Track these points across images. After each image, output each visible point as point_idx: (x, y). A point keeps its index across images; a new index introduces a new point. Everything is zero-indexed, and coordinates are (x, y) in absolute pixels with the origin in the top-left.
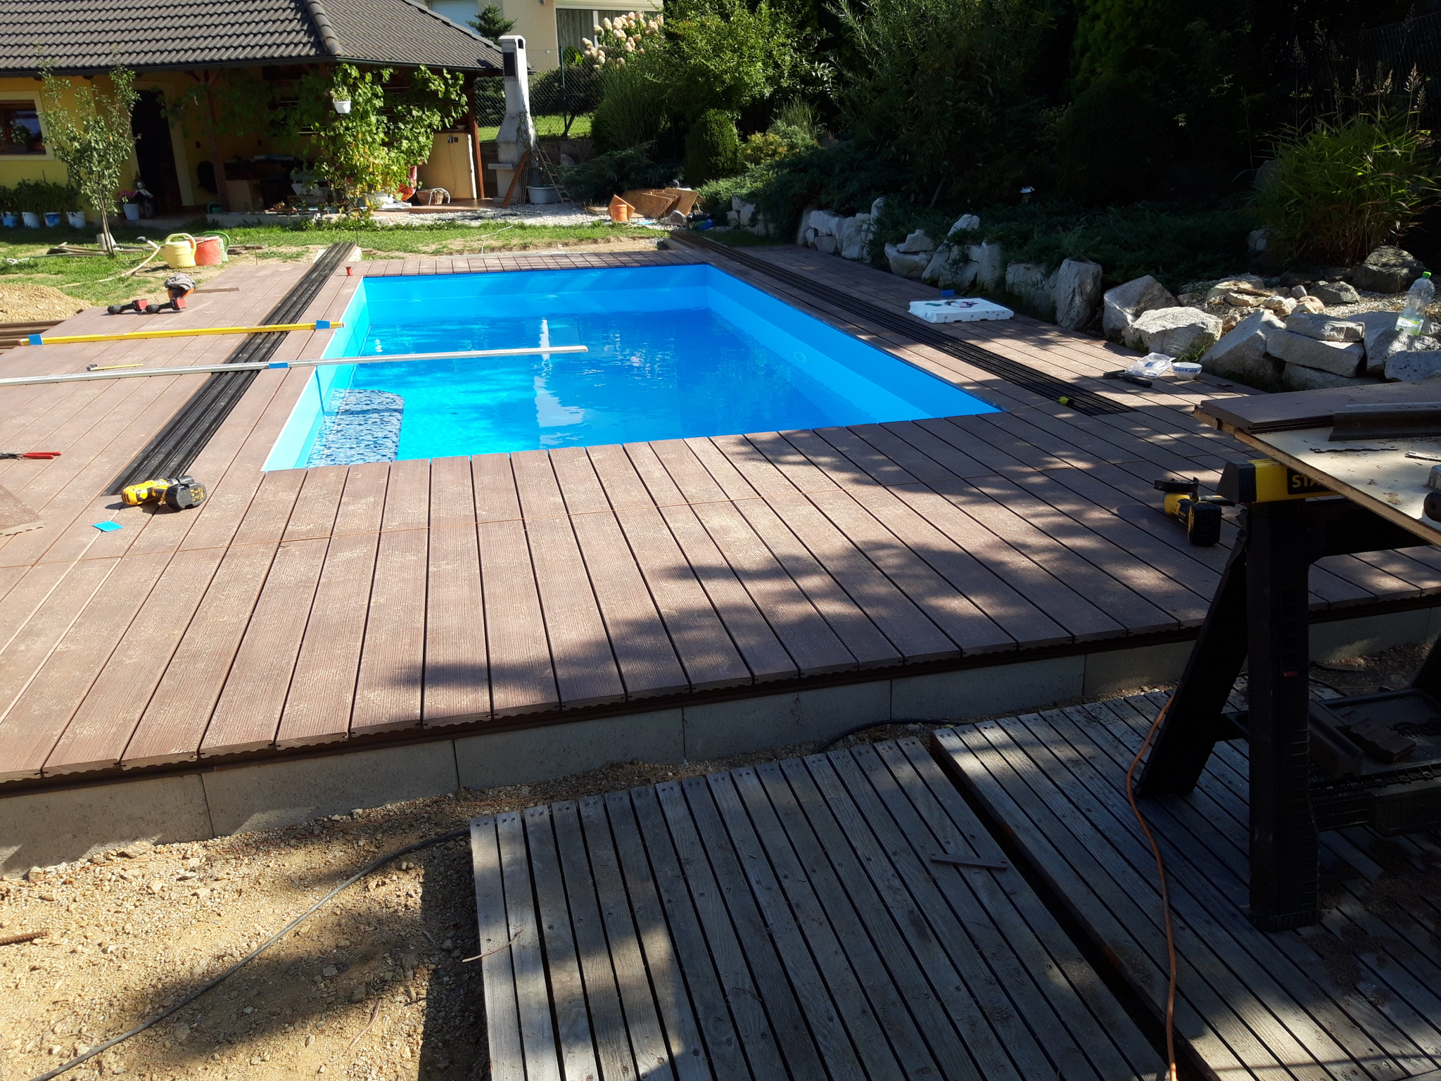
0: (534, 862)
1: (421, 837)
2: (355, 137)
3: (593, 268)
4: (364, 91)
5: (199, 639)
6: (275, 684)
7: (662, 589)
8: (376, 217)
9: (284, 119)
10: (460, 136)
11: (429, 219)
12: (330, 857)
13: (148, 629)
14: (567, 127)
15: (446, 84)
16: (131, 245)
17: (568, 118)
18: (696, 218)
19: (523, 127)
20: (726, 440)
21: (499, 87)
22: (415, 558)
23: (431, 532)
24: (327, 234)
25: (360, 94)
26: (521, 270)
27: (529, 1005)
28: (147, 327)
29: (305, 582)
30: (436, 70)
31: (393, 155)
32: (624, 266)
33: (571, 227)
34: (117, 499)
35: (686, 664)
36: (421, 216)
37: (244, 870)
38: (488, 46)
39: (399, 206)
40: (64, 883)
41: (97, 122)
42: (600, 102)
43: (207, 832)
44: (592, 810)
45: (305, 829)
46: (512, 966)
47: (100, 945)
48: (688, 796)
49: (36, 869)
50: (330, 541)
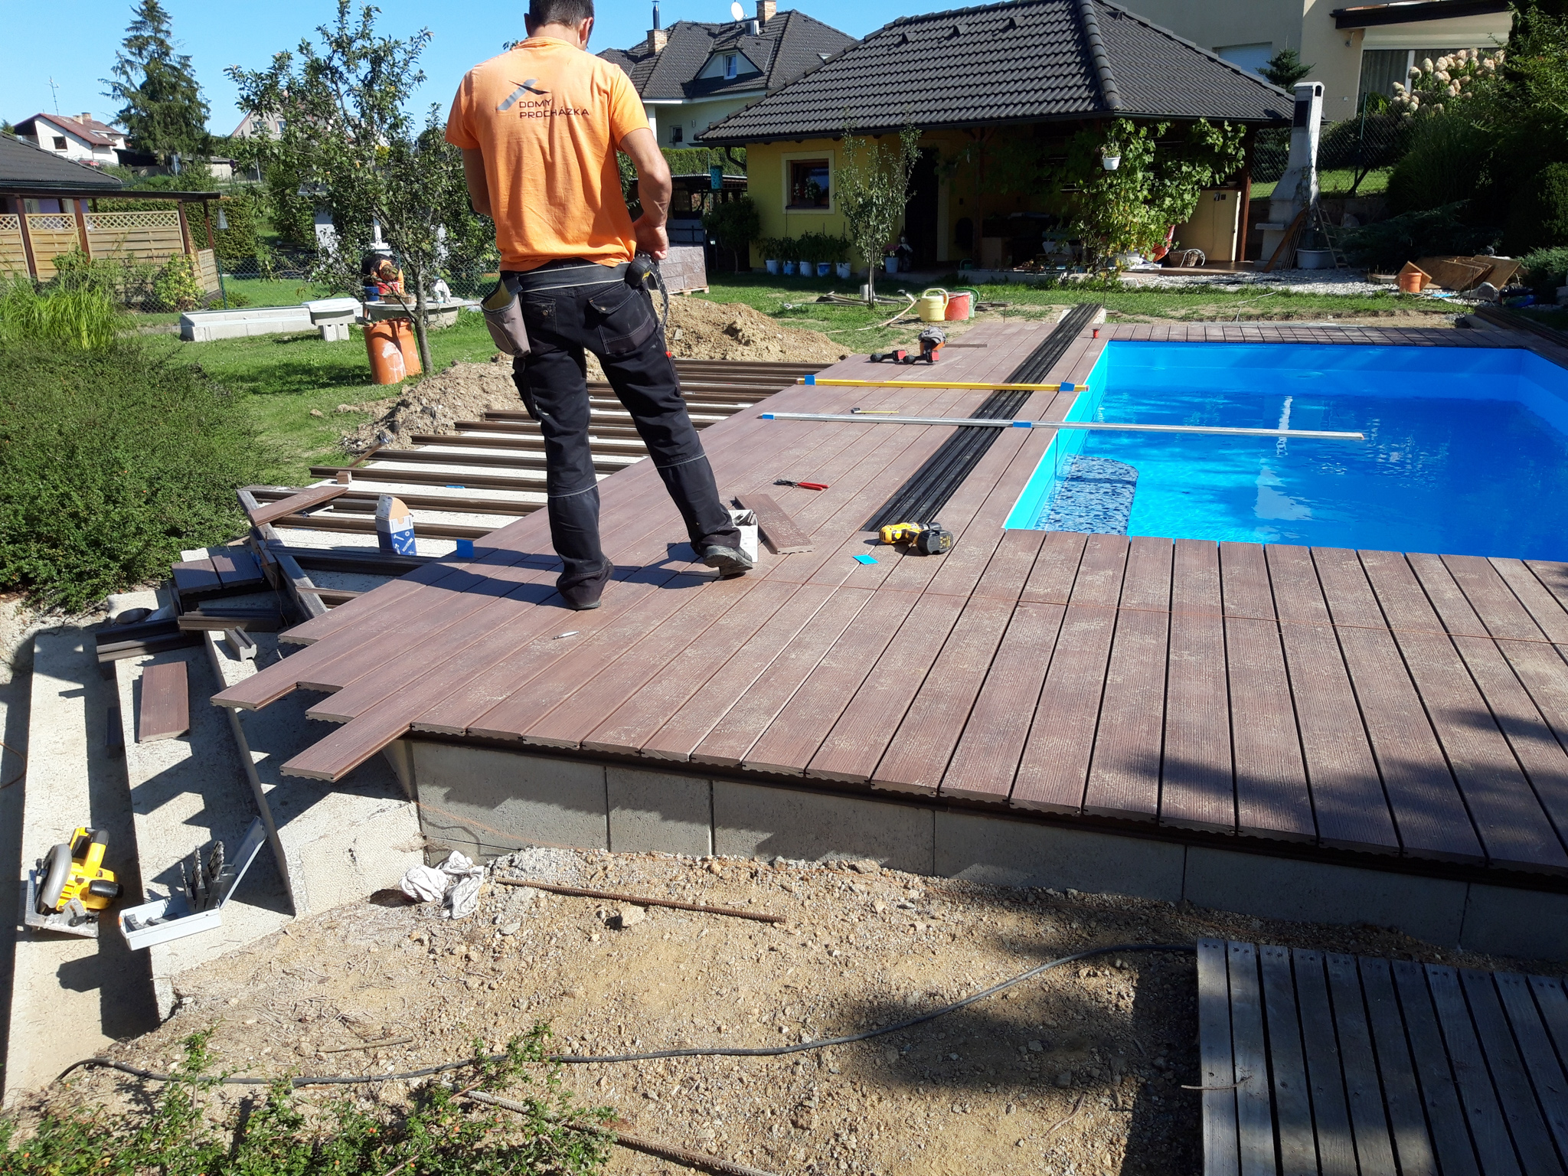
0: (1269, 1006)
1: (1137, 939)
2: (1118, 195)
3: (1373, 344)
4: (1136, 146)
5: (940, 681)
6: (1011, 741)
7: (1452, 735)
8: (1124, 278)
9: (1050, 176)
10: (1229, 193)
11: (1180, 281)
12: (1041, 929)
13: (897, 661)
14: (1357, 182)
15: (1225, 137)
16: (888, 297)
17: (1360, 172)
18: (1512, 293)
19: (1304, 183)
20: (1548, 568)
21: (1283, 141)
22: (1154, 642)
23: (1173, 617)
24: (1070, 293)
25: (1131, 150)
26: (1284, 342)
27: (1253, 1161)
28: (903, 377)
29: (1042, 645)
30: (1217, 123)
31: (1153, 213)
32: (1413, 344)
33: (1346, 296)
34: (875, 535)
35: (1483, 833)
36: (1171, 278)
37: (958, 916)
38: (1279, 94)
39: (1147, 267)
40: (802, 879)
41: (881, 179)
42: (1404, 155)
43: (928, 868)
44: (1342, 969)
45: (1018, 892)
46: (1236, 1111)
47: (826, 946)
48: (1467, 989)
49: (780, 859)
50: (1067, 610)
